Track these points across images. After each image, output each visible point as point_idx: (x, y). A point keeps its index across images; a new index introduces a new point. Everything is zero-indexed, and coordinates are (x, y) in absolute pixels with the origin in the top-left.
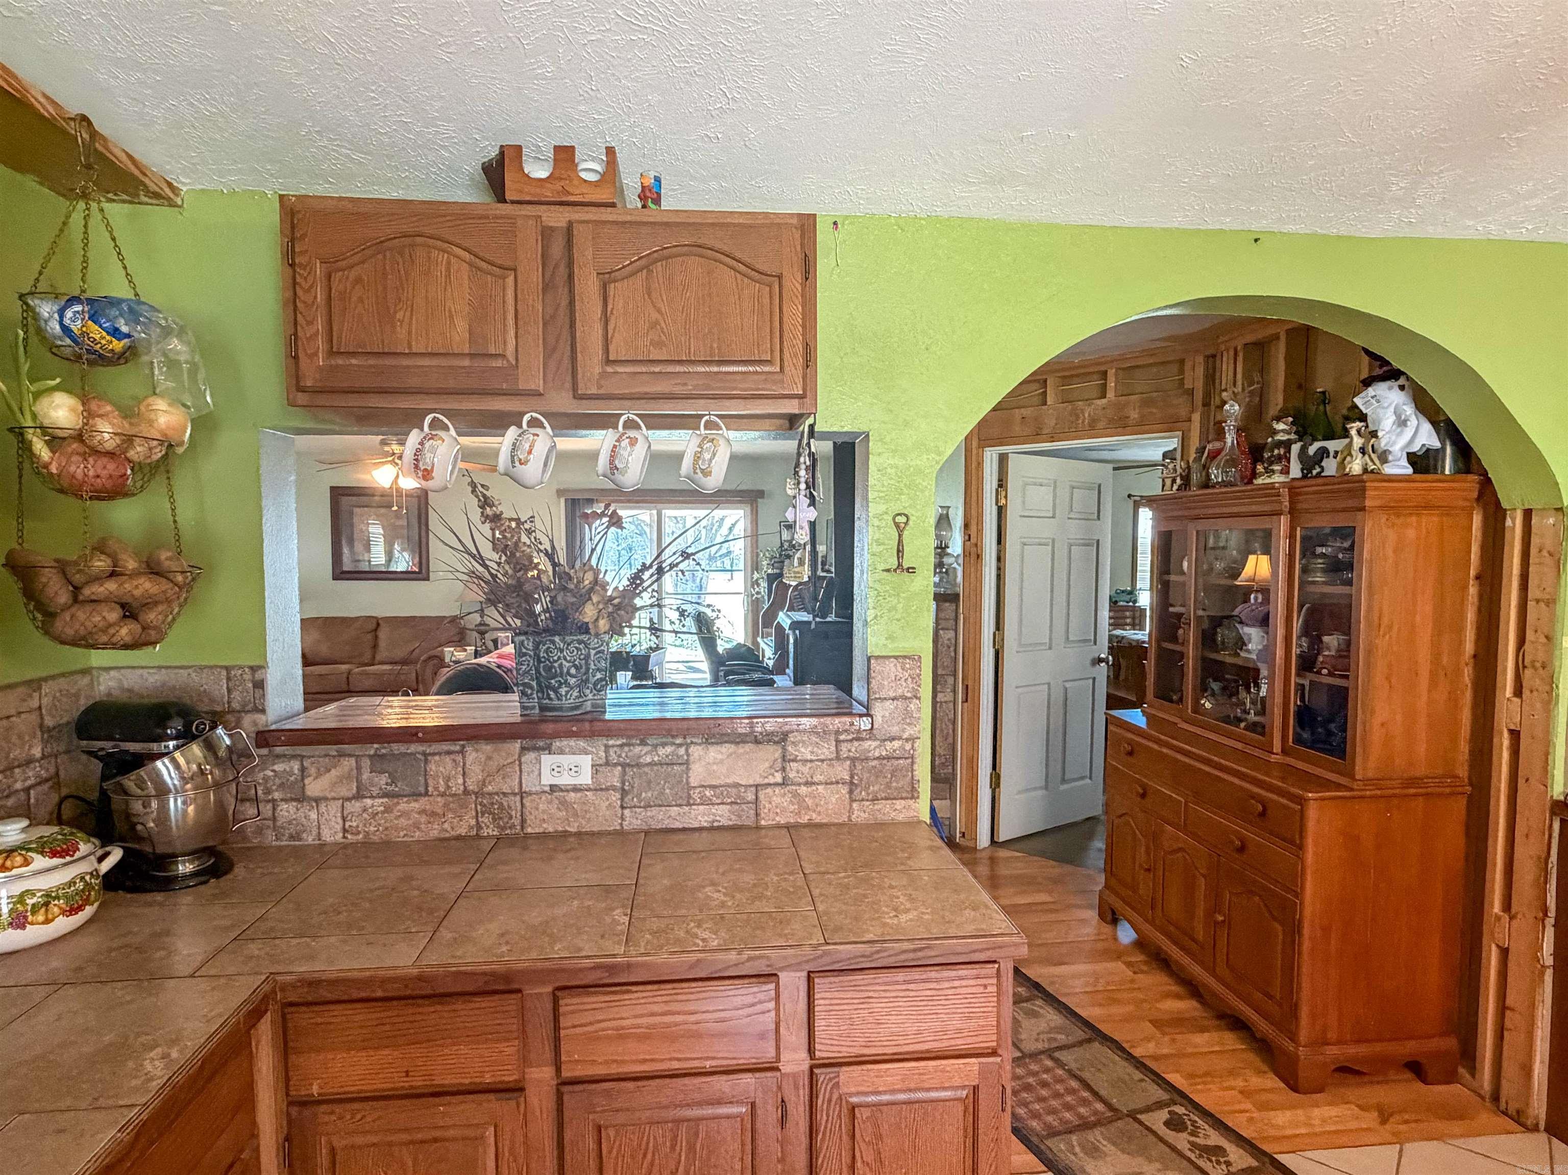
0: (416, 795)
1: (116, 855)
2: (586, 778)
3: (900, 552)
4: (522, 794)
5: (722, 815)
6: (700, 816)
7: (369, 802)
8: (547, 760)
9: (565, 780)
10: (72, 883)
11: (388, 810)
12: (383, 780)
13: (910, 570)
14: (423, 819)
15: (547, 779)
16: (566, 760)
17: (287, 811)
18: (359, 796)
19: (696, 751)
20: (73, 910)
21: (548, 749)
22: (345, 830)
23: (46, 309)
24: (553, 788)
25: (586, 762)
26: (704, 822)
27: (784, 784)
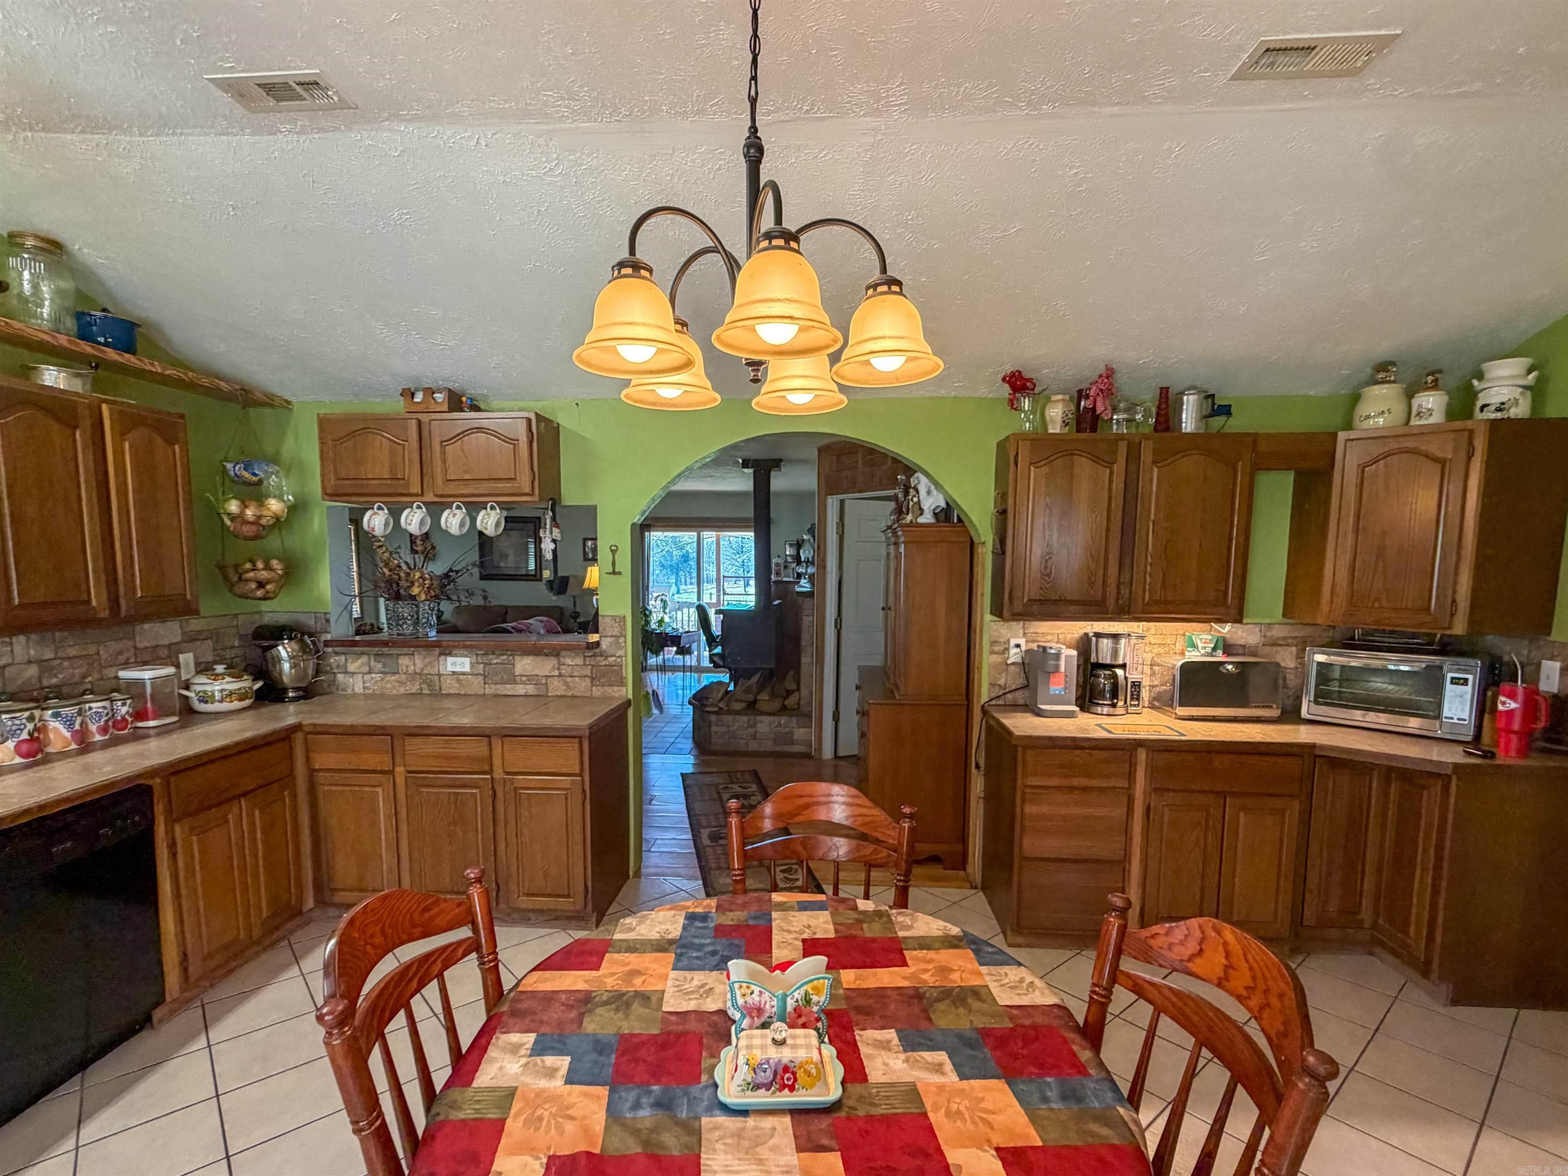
0: (394, 673)
1: (259, 684)
2: (467, 669)
3: (614, 564)
4: (440, 675)
5: (530, 689)
6: (521, 690)
7: (373, 675)
8: (450, 660)
9: (458, 669)
10: (240, 689)
11: (382, 679)
12: (380, 666)
13: (620, 573)
14: (397, 684)
15: (450, 668)
16: (459, 660)
17: (340, 677)
18: (370, 673)
19: (517, 658)
20: (241, 700)
21: (450, 654)
22: (364, 688)
23: (229, 466)
24: (454, 673)
25: (467, 661)
26: (522, 692)
27: (560, 675)
